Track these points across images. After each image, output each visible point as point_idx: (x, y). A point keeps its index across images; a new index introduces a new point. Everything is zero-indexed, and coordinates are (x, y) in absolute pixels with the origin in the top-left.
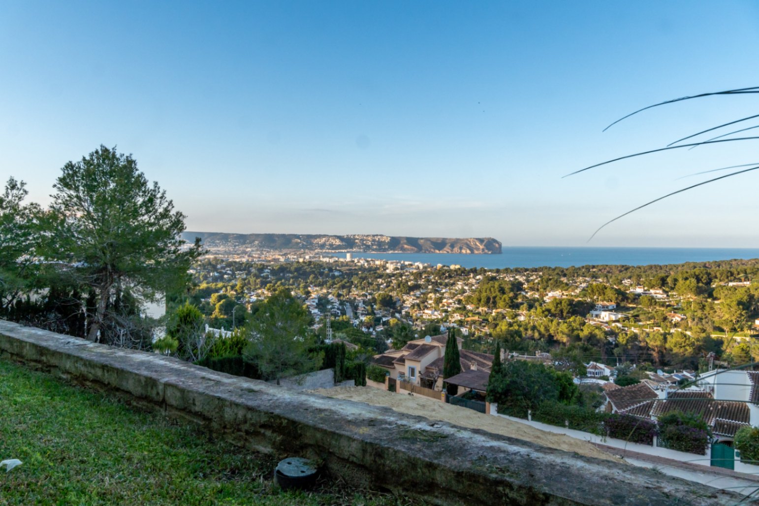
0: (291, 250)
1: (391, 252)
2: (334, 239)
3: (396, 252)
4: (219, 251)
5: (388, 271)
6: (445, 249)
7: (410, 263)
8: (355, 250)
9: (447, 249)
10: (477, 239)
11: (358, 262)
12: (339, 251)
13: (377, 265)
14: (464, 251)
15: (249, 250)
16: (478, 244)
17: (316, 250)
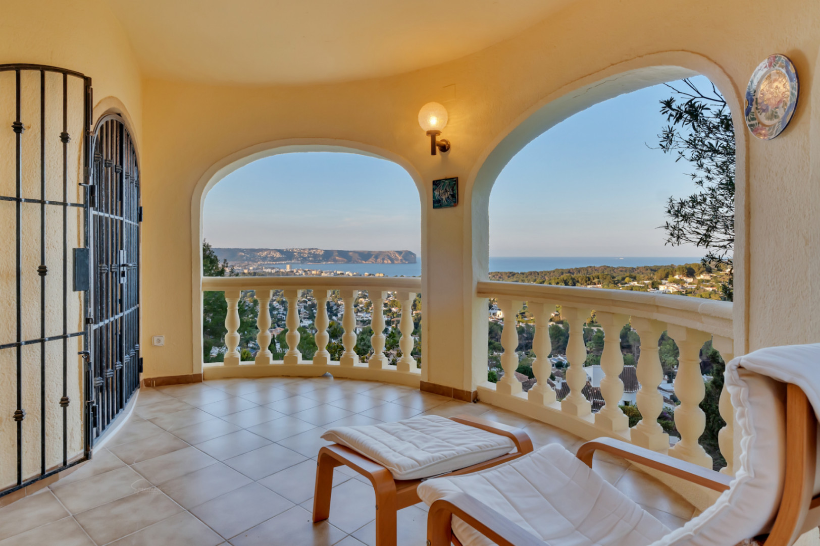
0: (236, 262)
1: (324, 263)
2: (275, 253)
3: (329, 263)
6: (370, 260)
7: (341, 272)
8: (293, 261)
9: (372, 259)
10: (397, 252)
11: (297, 272)
12: (280, 262)
13: (313, 275)
14: (386, 262)
16: (397, 255)
17: (259, 262)
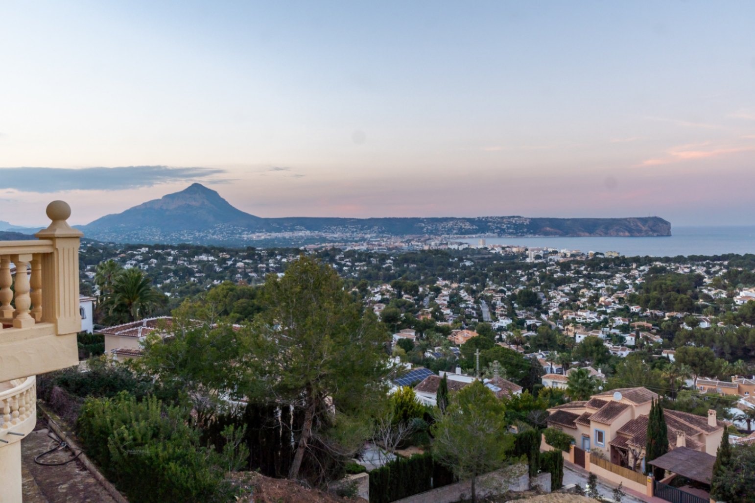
0: (414, 236)
1: (530, 237)
2: (463, 223)
3: (537, 236)
4: (335, 238)
5: (528, 260)
6: (598, 231)
7: (556, 249)
8: (487, 234)
9: (600, 230)
10: (638, 219)
11: (493, 249)
12: (469, 236)
13: (514, 253)
14: (621, 234)
15: (368, 236)
16: (639, 224)
17: (443, 236)
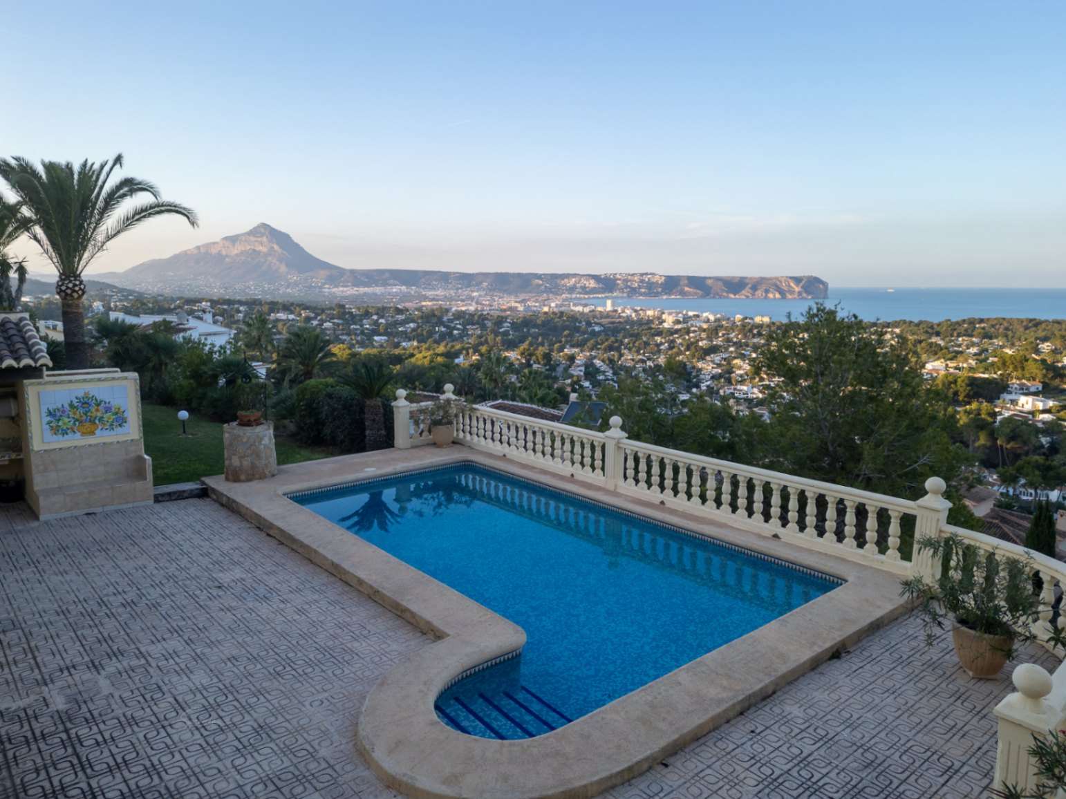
0: (530, 295)
1: (665, 297)
2: (587, 280)
3: (673, 297)
4: (437, 295)
5: (666, 325)
6: (743, 292)
7: (697, 313)
8: (615, 294)
9: (746, 291)
10: (791, 278)
11: (623, 312)
12: (597, 295)
13: (648, 317)
14: (771, 296)
15: (475, 294)
16: (792, 284)
17: (563, 295)
